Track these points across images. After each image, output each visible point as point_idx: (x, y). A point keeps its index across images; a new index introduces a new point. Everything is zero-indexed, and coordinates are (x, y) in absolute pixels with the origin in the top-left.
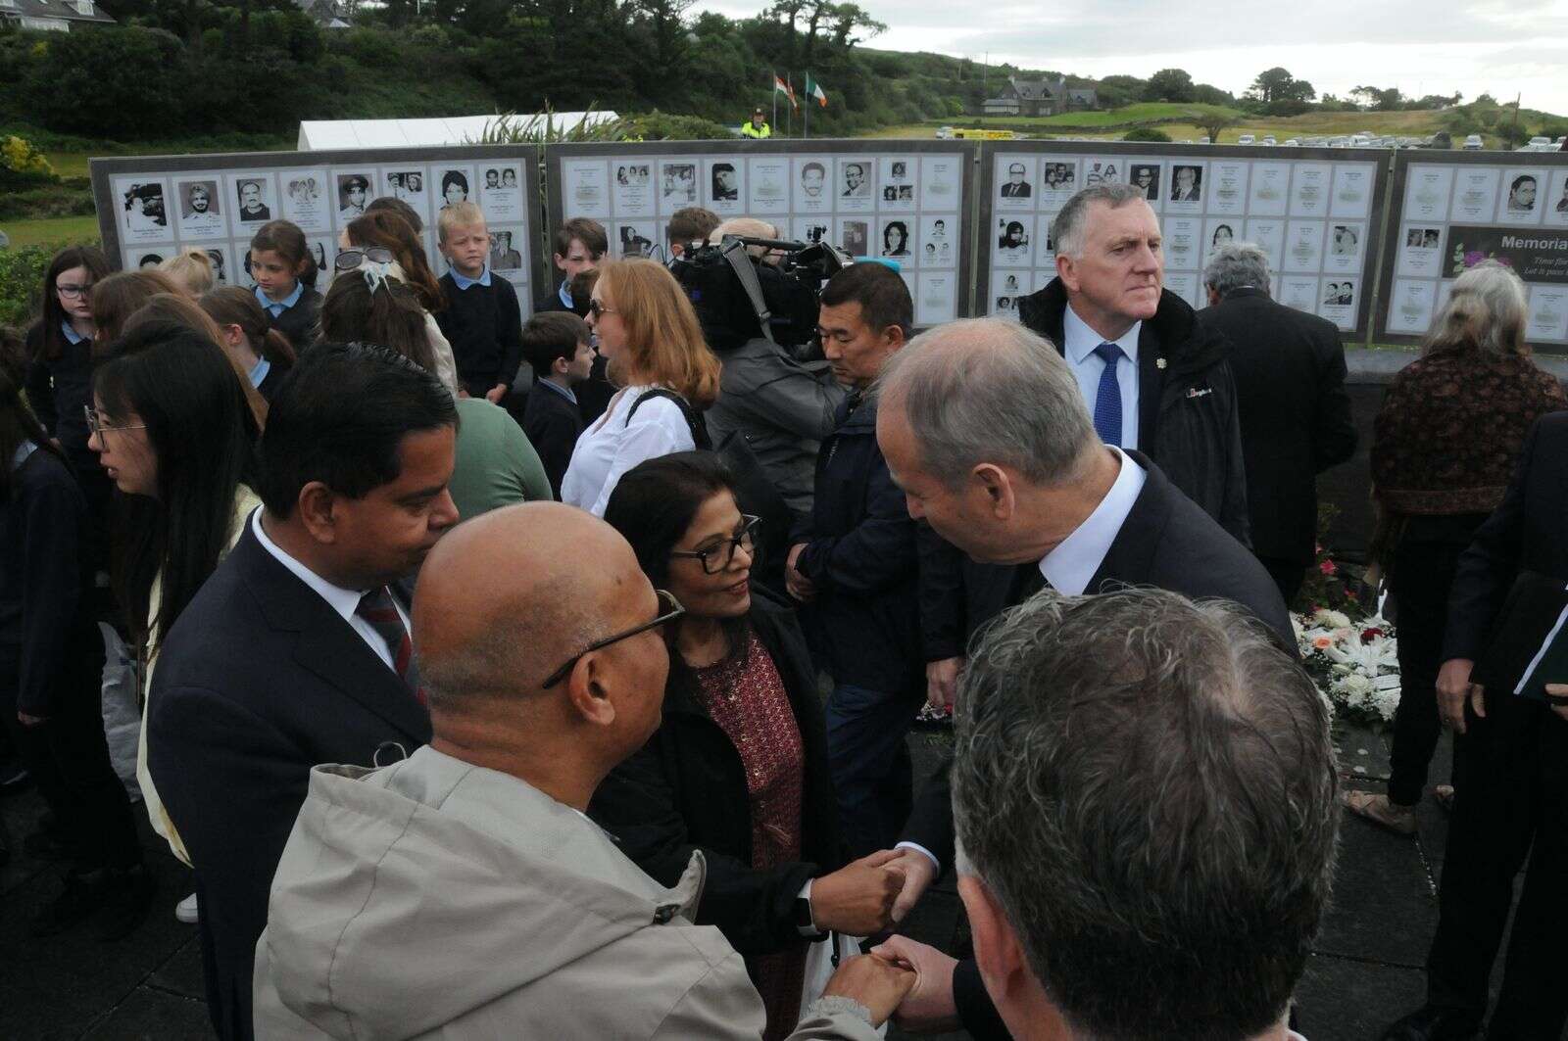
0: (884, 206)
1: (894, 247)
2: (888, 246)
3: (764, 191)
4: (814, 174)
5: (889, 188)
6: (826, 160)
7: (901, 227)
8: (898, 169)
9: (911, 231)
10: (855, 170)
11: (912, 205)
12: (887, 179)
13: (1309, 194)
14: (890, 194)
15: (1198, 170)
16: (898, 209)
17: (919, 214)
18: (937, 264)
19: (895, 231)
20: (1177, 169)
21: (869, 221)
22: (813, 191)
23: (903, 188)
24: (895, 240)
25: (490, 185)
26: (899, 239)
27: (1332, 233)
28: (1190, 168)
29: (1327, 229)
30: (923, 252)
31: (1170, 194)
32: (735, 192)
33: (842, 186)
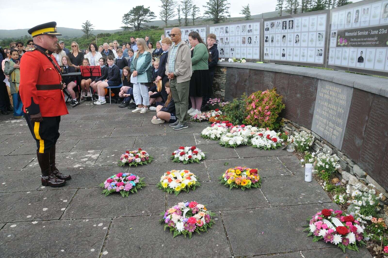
0: (248, 34)
1: (249, 42)
2: (248, 42)
3: (232, 32)
4: (238, 28)
5: (249, 30)
6: (239, 25)
7: (250, 38)
8: (250, 26)
9: (252, 39)
10: (244, 27)
11: (252, 34)
12: (248, 28)
13: (313, 25)
14: (249, 31)
15: (293, 21)
16: (250, 34)
17: (253, 35)
18: (256, 46)
19: (249, 39)
20: (289, 21)
21: (246, 37)
22: (238, 31)
23: (251, 30)
24: (250, 41)
25: (202, 31)
26: (250, 40)
27: (318, 35)
28: (292, 21)
29: (316, 34)
30: (254, 43)
31: (288, 28)
32: (228, 32)
33: (242, 30)
